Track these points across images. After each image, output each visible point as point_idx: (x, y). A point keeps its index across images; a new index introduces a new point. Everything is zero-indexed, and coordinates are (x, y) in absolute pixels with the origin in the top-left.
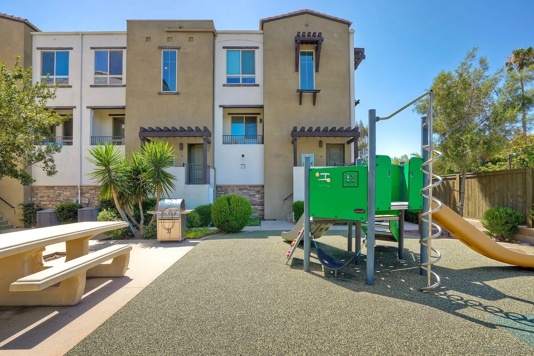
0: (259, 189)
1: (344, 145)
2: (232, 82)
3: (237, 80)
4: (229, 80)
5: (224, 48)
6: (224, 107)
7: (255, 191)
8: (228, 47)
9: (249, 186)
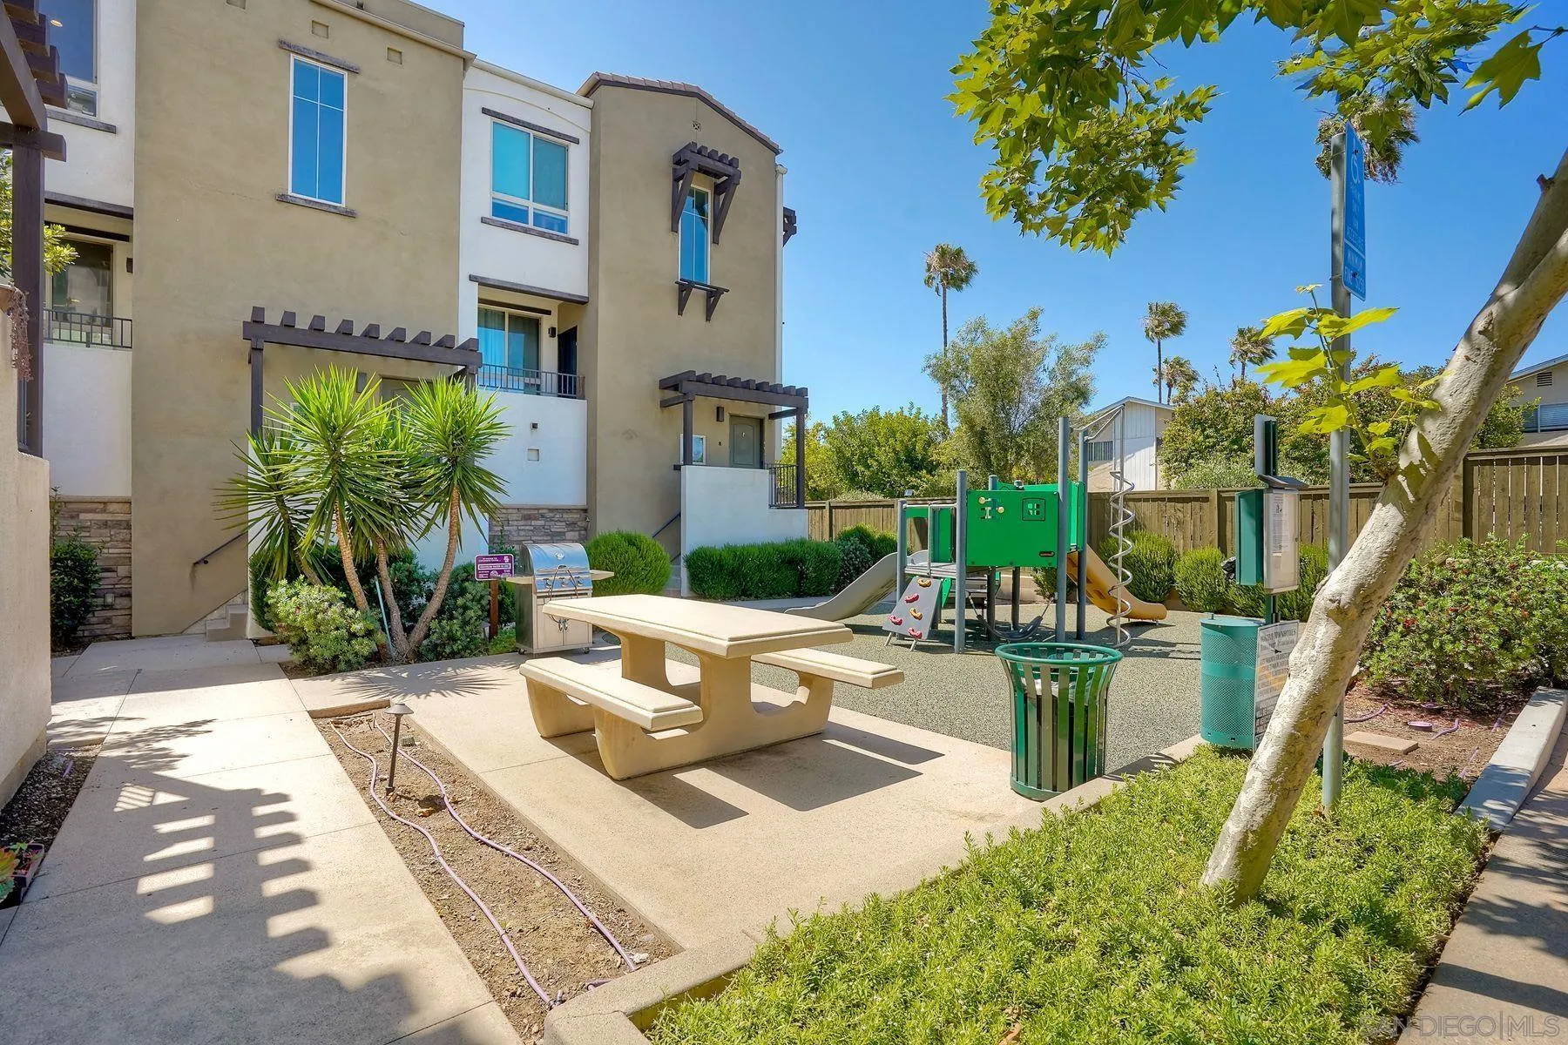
0: (575, 516)
1: (761, 421)
2: (505, 215)
3: (521, 214)
4: (499, 209)
5: (485, 111)
6: (483, 283)
7: (564, 524)
8: (498, 114)
9: (551, 510)
